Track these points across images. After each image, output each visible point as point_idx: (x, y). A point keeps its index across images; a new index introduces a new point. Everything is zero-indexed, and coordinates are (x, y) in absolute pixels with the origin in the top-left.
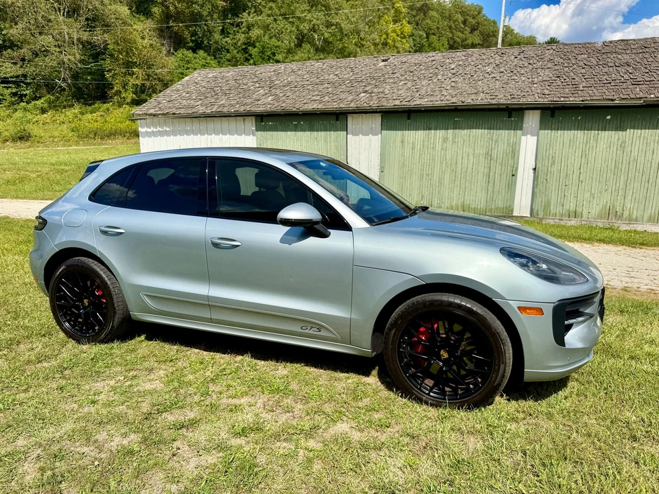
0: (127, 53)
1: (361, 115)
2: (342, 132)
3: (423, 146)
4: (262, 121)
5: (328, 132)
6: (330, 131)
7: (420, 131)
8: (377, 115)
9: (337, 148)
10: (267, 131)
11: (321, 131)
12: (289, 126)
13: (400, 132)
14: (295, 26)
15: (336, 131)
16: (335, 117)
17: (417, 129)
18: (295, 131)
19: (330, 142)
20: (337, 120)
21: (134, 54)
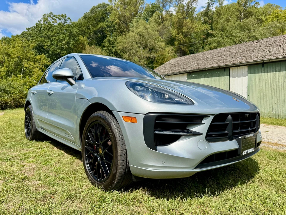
0: (162, 60)
1: (237, 67)
2: (227, 77)
3: (272, 81)
4: (190, 75)
5: (220, 77)
6: (221, 76)
7: (270, 73)
8: (245, 66)
9: (225, 85)
10: (192, 79)
11: (217, 77)
12: (202, 76)
13: (258, 74)
14: (232, 40)
15: (224, 76)
16: (223, 70)
17: (268, 72)
18: (204, 78)
19: (221, 82)
20: (225, 71)
21: (165, 60)
